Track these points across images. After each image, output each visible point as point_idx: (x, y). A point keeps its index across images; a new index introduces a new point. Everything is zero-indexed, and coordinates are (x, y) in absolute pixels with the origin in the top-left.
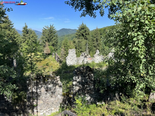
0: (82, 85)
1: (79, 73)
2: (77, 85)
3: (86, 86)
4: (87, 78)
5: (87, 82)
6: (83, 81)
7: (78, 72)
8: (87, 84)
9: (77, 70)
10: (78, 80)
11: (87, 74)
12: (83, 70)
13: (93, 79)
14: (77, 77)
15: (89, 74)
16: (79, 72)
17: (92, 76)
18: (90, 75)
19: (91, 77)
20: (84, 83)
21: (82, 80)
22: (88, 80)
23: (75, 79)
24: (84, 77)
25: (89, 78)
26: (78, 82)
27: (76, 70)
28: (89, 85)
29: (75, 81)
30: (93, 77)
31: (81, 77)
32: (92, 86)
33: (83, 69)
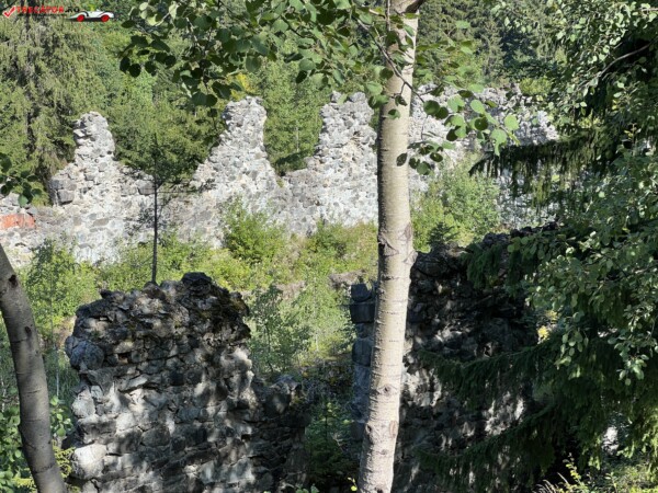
0: (156, 466)
1: (129, 344)
2: (117, 477)
3: (192, 470)
4: (200, 388)
5: (204, 434)
6: (171, 426)
7: (124, 337)
8: (204, 454)
9: (112, 325)
10: (124, 424)
11: (199, 356)
12: (166, 317)
13: (248, 396)
15: (219, 348)
16: (134, 339)
17: (242, 367)
18: (223, 360)
19: (236, 378)
20: (178, 446)
21: (158, 411)
22: (211, 409)
24: (177, 381)
25: (222, 393)
26: (121, 441)
28: (222, 459)
29: (102, 429)
30: (250, 374)
31: (145, 387)
32: (244, 467)
33: (157, 303)
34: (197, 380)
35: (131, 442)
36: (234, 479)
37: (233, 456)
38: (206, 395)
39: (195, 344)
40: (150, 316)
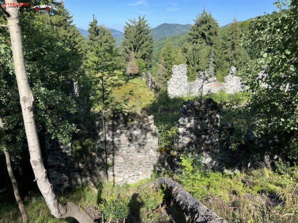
0: (195, 134)
1: (190, 111)
2: (186, 135)
3: (203, 136)
4: (207, 121)
5: (207, 130)
6: (199, 127)
7: (189, 109)
8: (206, 134)
9: (188, 106)
10: (188, 125)
11: (207, 115)
12: (199, 107)
13: (219, 124)
14: (186, 120)
15: (212, 114)
17: (217, 118)
18: (213, 116)
19: (215, 120)
20: (201, 131)
21: (196, 124)
22: (209, 126)
23: (182, 123)
24: (201, 119)
25: (212, 123)
26: (187, 128)
27: (185, 106)
28: (210, 136)
29: (183, 126)
30: (219, 120)
31: (194, 119)
32: (216, 138)
33: (199, 103)
34: (206, 120)
35: (190, 129)
36: (213, 140)
37: (213, 135)
38: (208, 123)
39: (206, 113)
40: (196, 106)
